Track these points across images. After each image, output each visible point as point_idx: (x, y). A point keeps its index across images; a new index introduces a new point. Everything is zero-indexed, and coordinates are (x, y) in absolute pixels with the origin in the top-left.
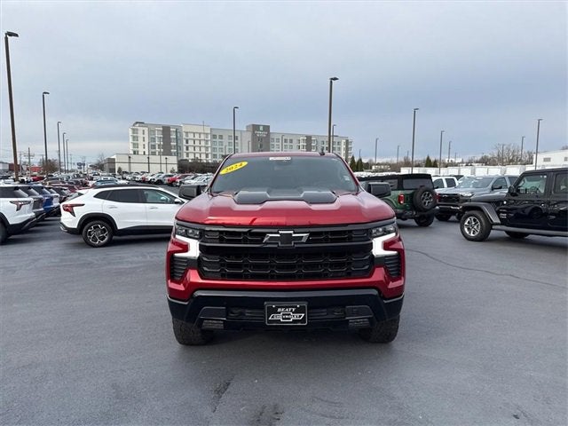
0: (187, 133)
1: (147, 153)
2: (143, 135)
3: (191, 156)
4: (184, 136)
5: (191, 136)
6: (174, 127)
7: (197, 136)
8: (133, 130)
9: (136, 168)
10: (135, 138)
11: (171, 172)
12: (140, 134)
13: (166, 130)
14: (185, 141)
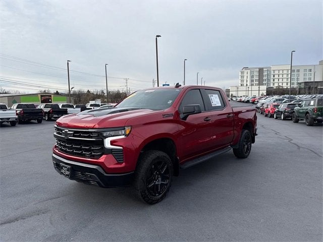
0: (274, 71)
1: (248, 85)
2: (247, 74)
3: (276, 85)
4: (272, 73)
5: (277, 72)
6: (266, 68)
7: (281, 72)
8: (242, 72)
9: (241, 94)
10: (242, 77)
11: (262, 95)
12: (245, 74)
13: (261, 71)
14: (272, 76)
